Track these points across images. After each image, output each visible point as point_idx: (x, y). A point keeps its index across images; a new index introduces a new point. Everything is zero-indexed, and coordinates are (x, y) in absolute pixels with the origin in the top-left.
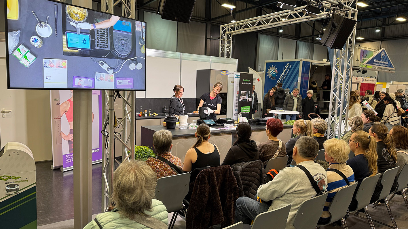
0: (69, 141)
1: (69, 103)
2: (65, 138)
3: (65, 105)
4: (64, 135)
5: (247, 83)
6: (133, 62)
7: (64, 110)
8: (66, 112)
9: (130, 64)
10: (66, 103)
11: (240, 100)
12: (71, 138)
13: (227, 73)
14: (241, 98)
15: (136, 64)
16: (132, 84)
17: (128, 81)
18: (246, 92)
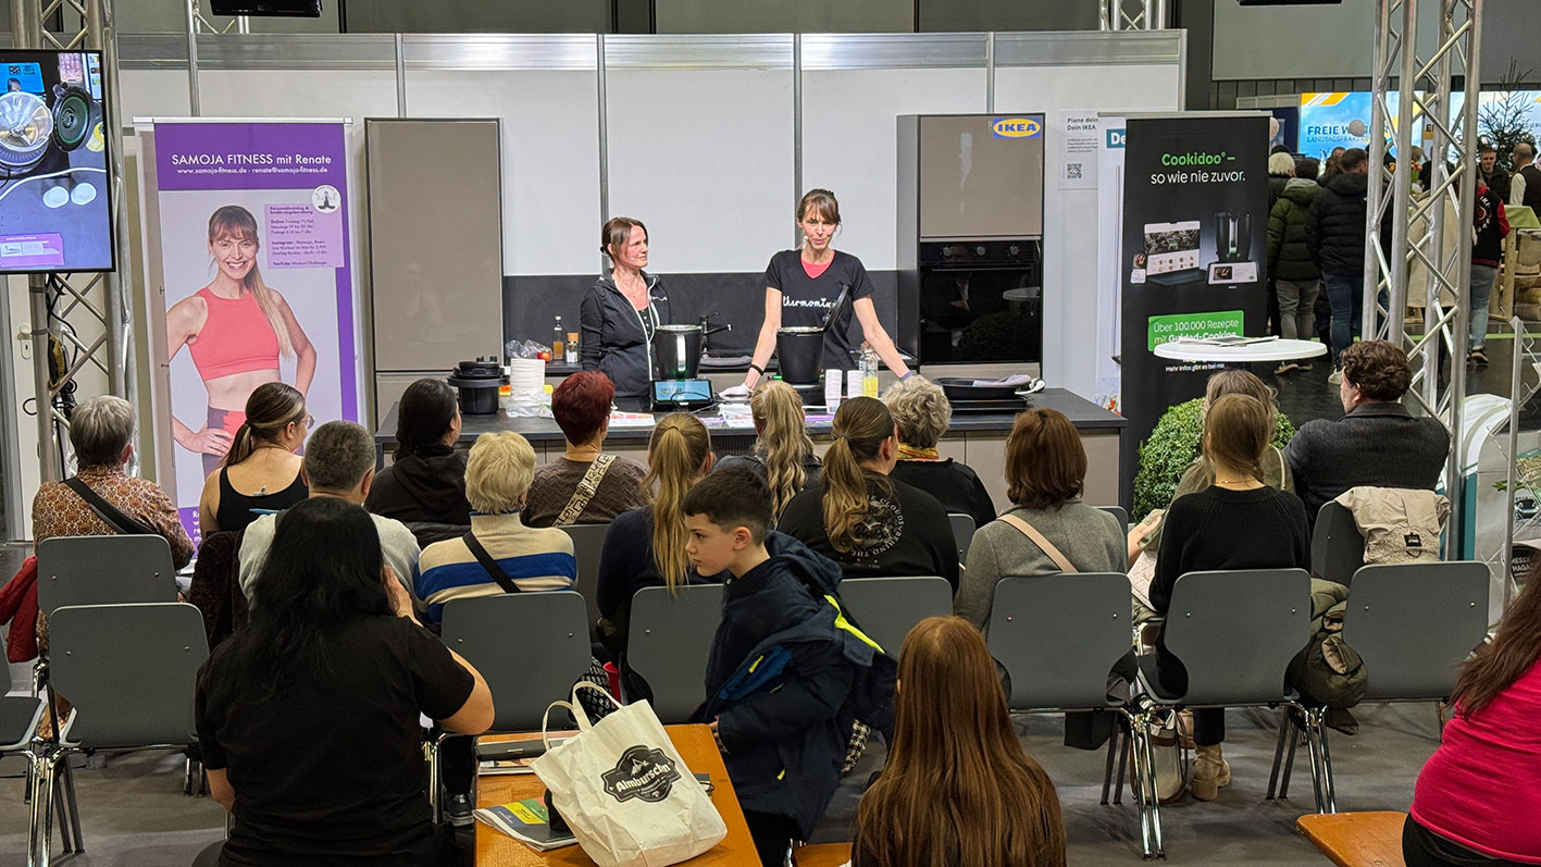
0: (205, 455)
1: (205, 303)
2: (188, 443)
3: (186, 312)
4: (184, 431)
5: (1204, 177)
6: (57, 184)
7: (185, 331)
8: (191, 341)
9: (46, 188)
10: (192, 305)
11: (1138, 276)
12: (214, 445)
13: (1031, 127)
14: (1144, 266)
15: (70, 189)
16: (57, 252)
17: (40, 243)
18: (1195, 225)
